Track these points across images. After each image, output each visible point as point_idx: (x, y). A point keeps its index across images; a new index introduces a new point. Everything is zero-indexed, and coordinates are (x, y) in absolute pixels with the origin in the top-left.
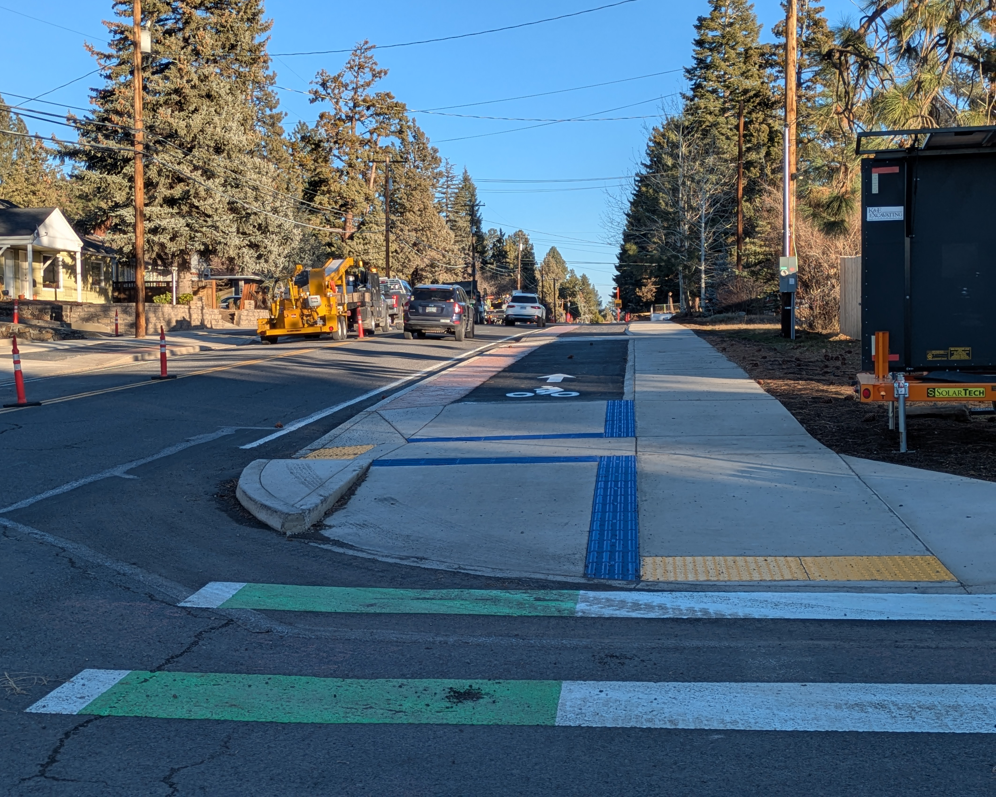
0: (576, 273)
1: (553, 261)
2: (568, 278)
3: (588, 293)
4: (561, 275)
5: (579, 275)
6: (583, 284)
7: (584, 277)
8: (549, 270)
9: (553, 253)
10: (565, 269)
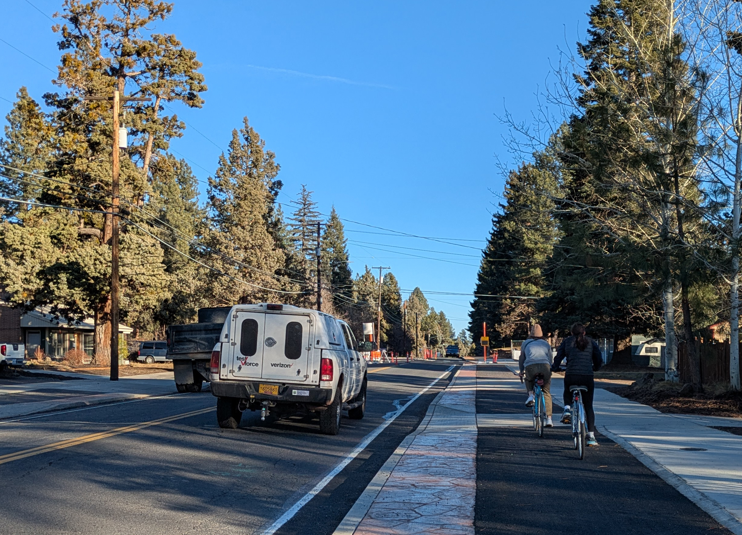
0: (435, 310)
1: (416, 300)
2: (429, 314)
3: (445, 326)
4: (423, 310)
5: (438, 312)
6: (441, 319)
7: (442, 314)
8: (413, 307)
9: (417, 292)
10: (426, 306)
